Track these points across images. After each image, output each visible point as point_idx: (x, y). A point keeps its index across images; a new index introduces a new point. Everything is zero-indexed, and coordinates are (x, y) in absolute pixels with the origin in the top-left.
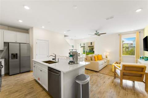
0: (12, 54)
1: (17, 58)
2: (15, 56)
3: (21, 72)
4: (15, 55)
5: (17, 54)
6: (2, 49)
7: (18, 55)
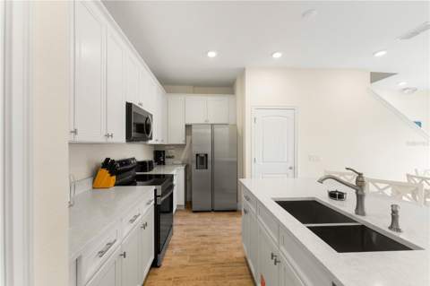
0: (197, 155)
1: (207, 168)
2: (202, 160)
3: (215, 209)
4: (202, 158)
5: (206, 155)
6: (182, 143)
7: (209, 158)
